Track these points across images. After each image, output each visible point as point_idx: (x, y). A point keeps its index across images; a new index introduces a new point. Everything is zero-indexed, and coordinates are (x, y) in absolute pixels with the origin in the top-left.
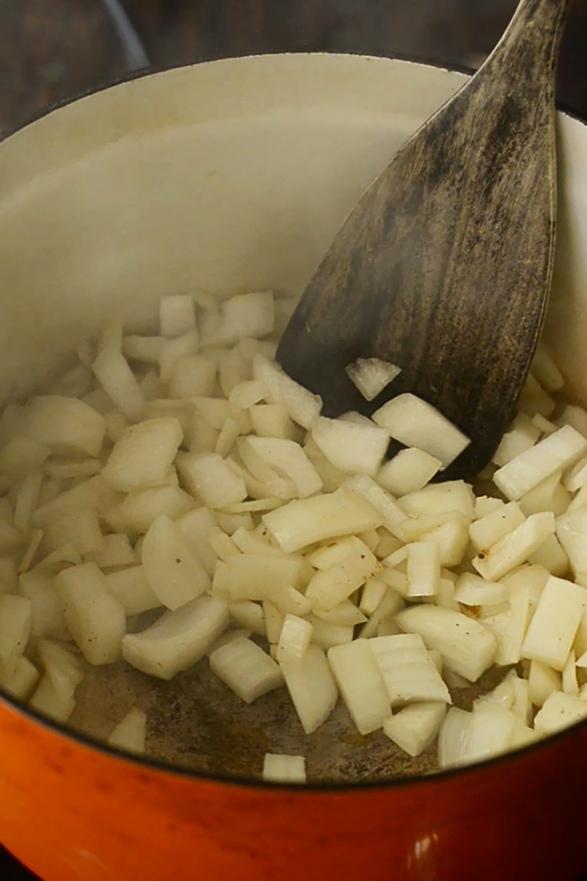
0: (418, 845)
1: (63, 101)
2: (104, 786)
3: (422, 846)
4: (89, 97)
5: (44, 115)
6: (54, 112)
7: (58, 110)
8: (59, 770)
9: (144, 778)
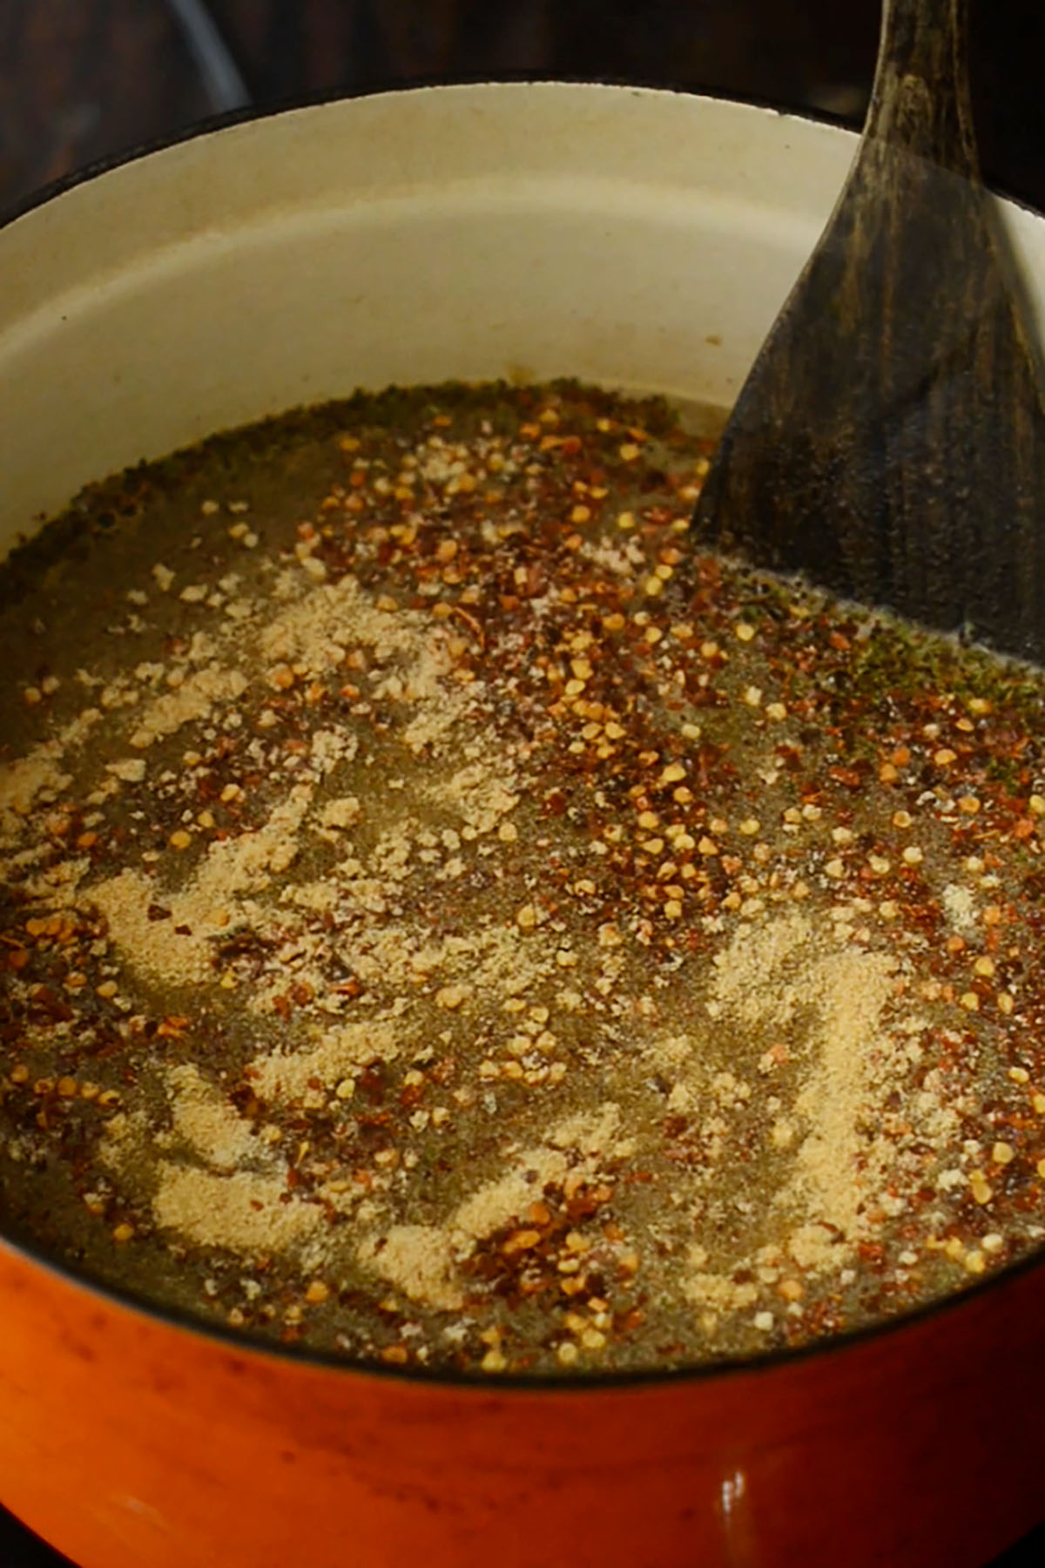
0: (727, 1486)
1: (92, 169)
2: (164, 1384)
3: (732, 1490)
4: (139, 161)
5: (58, 192)
6: (76, 188)
7: (84, 184)
8: (86, 1354)
9: (238, 1367)
